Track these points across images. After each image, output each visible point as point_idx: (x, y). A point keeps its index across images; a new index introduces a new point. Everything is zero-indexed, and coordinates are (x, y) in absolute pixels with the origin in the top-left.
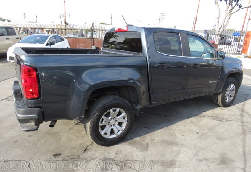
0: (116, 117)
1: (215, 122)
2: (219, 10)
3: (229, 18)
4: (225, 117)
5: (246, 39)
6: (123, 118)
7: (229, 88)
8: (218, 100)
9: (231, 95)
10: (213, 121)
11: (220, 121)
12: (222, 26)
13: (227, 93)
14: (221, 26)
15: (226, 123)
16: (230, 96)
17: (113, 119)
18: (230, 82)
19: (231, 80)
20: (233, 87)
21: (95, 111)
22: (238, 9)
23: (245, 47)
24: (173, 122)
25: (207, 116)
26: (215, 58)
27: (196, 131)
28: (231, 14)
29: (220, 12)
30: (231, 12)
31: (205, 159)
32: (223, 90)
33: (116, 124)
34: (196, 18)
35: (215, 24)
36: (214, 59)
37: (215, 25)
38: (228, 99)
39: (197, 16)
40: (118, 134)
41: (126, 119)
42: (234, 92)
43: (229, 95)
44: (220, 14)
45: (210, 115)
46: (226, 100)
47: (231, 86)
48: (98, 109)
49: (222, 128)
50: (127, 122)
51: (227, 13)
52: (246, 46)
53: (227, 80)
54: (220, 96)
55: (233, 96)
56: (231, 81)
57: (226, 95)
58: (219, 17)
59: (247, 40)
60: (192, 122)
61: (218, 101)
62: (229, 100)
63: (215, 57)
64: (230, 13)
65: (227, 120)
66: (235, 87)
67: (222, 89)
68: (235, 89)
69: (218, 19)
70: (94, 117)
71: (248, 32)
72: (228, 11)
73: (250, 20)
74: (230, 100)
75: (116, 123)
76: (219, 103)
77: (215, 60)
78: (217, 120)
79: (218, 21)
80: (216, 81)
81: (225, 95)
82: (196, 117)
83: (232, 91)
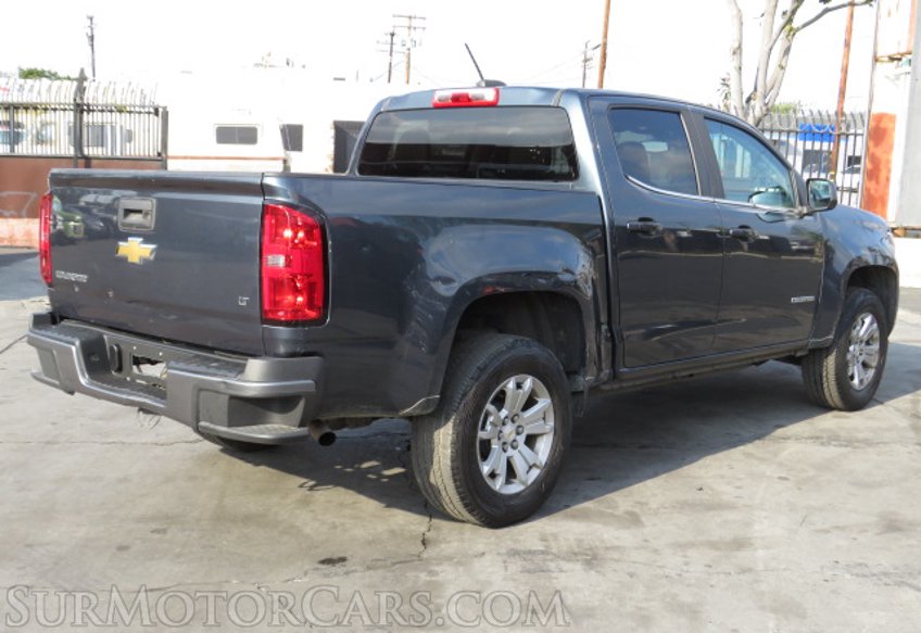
0: (521, 413)
1: (832, 451)
2: (735, 12)
3: (787, 51)
4: (861, 436)
5: (872, 149)
6: (542, 417)
7: (858, 328)
8: (825, 379)
9: (867, 361)
10: (823, 449)
11: (846, 446)
12: (760, 89)
13: (851, 348)
14: (756, 89)
15: (870, 450)
16: (865, 365)
17: (513, 421)
18: (858, 301)
19: (862, 298)
20: (871, 324)
21: (467, 381)
22: (820, 11)
23: (872, 185)
24: (683, 459)
25: (798, 438)
26: (800, 208)
27: (776, 476)
28: (793, 32)
29: (742, 24)
30: (790, 21)
31: (837, 527)
32: (838, 335)
33: (521, 439)
34: (605, 45)
35: (725, 76)
36: (796, 211)
37: (725, 82)
38: (859, 378)
39: (606, 36)
40: (530, 482)
41: (551, 423)
42: (876, 346)
43: (861, 359)
44: (741, 30)
45: (806, 435)
46: (852, 378)
47: (863, 322)
48: (476, 376)
49: (861, 463)
50: (555, 434)
51: (777, 28)
52: (877, 182)
53: (846, 297)
54: (830, 363)
55: (874, 364)
56: (862, 302)
57: (849, 357)
58: (740, 47)
59: (879, 152)
60: (749, 455)
61: (825, 385)
62: (861, 381)
63: (801, 204)
64: (788, 27)
65: (868, 443)
66: (875, 325)
67: (836, 331)
68: (877, 335)
69: (734, 53)
70: (464, 404)
71: (880, 118)
72: (779, 21)
73: (878, 64)
74: (866, 382)
75: (518, 438)
76: (827, 394)
77: (802, 216)
78: (835, 446)
79: (735, 64)
80: (811, 298)
81: (845, 355)
82: (757, 442)
83: (868, 343)
